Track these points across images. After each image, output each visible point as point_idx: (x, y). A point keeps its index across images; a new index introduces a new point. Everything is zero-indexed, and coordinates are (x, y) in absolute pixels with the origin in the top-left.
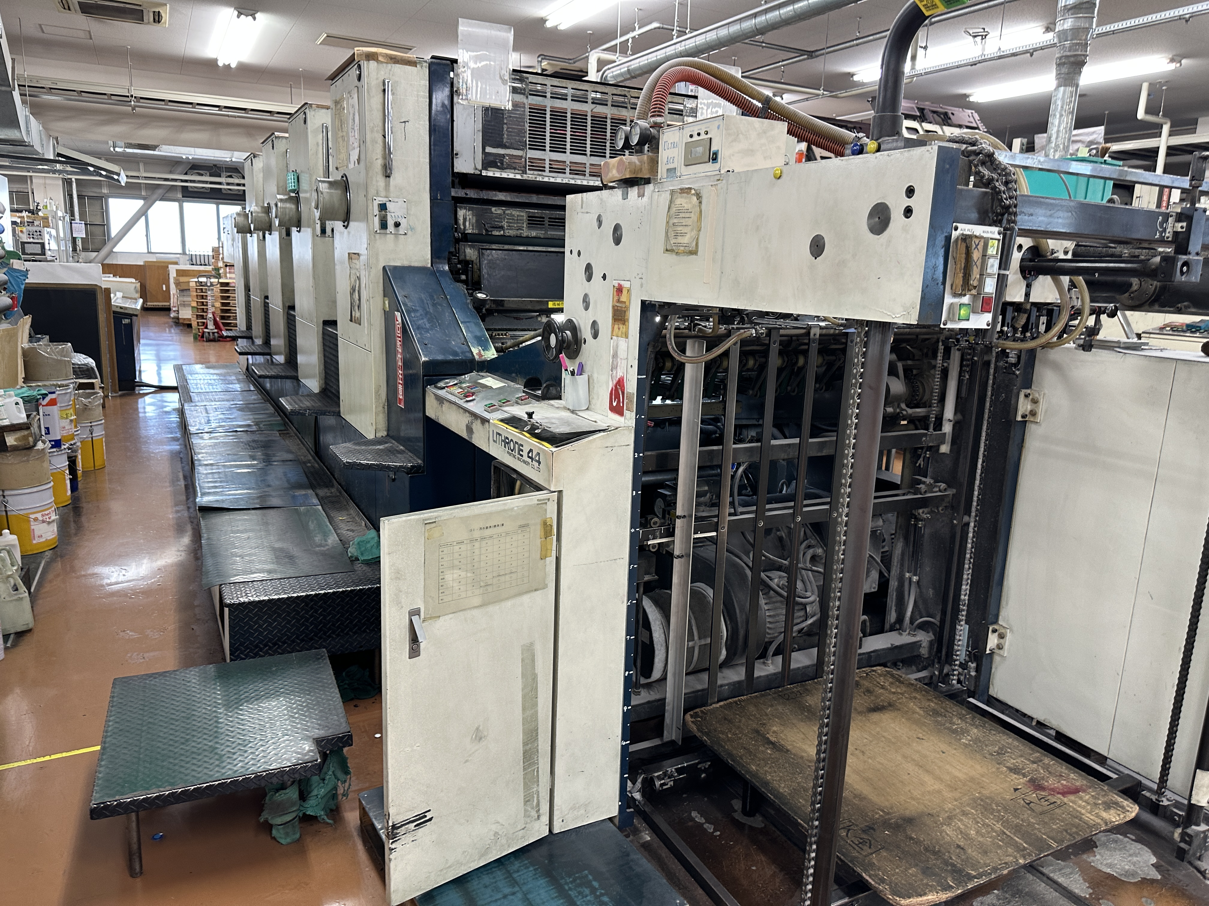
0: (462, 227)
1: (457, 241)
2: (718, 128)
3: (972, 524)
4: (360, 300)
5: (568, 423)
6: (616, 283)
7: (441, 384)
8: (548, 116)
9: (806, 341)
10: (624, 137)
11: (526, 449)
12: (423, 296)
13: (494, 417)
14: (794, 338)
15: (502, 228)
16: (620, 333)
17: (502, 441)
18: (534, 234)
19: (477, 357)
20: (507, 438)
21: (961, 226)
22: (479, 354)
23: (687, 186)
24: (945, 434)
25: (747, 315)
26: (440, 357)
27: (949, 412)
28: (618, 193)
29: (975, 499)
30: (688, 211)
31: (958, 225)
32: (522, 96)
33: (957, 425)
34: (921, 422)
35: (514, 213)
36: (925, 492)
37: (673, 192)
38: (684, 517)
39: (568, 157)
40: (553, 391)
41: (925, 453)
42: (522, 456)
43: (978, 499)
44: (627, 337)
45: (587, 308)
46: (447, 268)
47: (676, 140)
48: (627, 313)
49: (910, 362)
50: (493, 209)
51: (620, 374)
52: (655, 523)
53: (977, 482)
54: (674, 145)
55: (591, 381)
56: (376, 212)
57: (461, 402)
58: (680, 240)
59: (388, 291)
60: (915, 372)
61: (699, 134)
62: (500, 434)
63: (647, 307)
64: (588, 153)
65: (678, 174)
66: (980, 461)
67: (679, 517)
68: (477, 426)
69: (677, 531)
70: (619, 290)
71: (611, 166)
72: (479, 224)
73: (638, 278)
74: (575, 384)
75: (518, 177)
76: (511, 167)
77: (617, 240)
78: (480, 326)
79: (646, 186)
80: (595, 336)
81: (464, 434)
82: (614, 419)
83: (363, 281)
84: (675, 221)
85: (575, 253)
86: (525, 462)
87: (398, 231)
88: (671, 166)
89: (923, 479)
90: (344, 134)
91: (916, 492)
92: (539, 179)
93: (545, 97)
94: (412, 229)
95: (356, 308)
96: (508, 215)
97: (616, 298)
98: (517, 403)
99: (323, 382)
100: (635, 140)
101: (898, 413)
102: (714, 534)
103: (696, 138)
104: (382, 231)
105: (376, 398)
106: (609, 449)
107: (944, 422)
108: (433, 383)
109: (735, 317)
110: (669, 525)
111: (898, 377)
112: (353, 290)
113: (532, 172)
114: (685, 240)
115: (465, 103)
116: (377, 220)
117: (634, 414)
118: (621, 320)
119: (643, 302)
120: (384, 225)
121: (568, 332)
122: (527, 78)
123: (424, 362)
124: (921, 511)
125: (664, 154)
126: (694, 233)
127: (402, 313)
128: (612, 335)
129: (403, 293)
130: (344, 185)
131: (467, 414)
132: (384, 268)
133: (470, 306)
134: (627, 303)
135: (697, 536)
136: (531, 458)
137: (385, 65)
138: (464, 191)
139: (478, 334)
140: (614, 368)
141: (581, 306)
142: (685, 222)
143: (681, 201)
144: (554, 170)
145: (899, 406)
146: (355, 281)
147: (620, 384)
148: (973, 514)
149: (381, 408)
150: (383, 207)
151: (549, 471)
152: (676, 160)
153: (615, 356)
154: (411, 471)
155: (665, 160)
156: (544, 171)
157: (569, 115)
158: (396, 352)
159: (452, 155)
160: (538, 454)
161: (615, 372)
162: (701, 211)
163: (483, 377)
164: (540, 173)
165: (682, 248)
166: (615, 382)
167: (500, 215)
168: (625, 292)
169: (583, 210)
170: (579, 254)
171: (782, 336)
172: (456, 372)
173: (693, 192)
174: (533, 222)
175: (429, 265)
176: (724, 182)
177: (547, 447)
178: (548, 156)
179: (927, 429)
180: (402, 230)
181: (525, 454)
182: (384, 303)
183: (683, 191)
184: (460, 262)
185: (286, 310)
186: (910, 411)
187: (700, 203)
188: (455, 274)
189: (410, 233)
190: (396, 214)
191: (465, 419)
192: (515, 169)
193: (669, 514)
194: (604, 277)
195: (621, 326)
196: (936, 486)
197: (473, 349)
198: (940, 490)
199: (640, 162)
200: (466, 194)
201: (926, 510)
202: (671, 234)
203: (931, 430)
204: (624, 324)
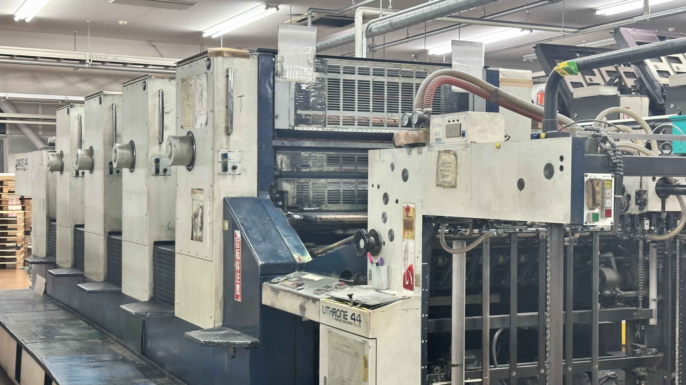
0: (280, 167)
1: (276, 177)
2: (465, 118)
3: (677, 378)
4: (202, 223)
5: (377, 298)
6: (405, 205)
7: (273, 281)
8: (341, 86)
9: (537, 241)
10: (407, 118)
11: (349, 314)
12: (254, 218)
13: (322, 297)
14: (529, 239)
15: (308, 166)
16: (409, 237)
17: (331, 311)
18: (332, 169)
19: (298, 261)
20: (335, 309)
21: (589, 174)
22: (300, 260)
23: (449, 149)
24: (652, 310)
25: (490, 223)
26: (272, 261)
27: (653, 294)
28: (404, 150)
29: (677, 357)
30: (449, 163)
31: (587, 174)
32: (323, 73)
33: (660, 303)
34: (633, 301)
35: (317, 155)
36: (640, 354)
37: (439, 152)
38: (457, 365)
39: (356, 114)
40: (361, 279)
41: (641, 326)
42: (346, 319)
43: (680, 358)
44: (414, 238)
45: (385, 221)
46: (268, 197)
47: (440, 123)
48: (413, 224)
49: (621, 258)
50: (302, 153)
51: (409, 263)
52: (437, 370)
53: (677, 345)
54: (439, 125)
55: (389, 270)
56: (220, 160)
57: (295, 290)
58: (446, 179)
59: (226, 216)
60: (626, 265)
61: (453, 121)
62: (328, 307)
63: (426, 219)
64: (371, 110)
65: (443, 142)
66: (677, 329)
67: (454, 366)
68: (309, 305)
69: (453, 376)
70: (408, 209)
71: (400, 136)
72: (292, 164)
73: (420, 201)
74: (379, 271)
75: (320, 129)
76: (314, 123)
77: (405, 178)
78: (297, 239)
79: (423, 147)
80: (392, 239)
81: (298, 312)
82: (408, 293)
83: (207, 210)
84: (442, 168)
85: (376, 186)
86: (349, 323)
87: (235, 172)
88: (438, 137)
89: (639, 345)
90: (191, 103)
91: (634, 354)
92: (336, 130)
93: (339, 73)
94: (244, 170)
95: (198, 229)
96: (313, 157)
97: (405, 214)
98: (336, 288)
99: (151, 292)
100: (415, 121)
101: (615, 295)
102: (480, 380)
103: (452, 123)
104: (224, 173)
105: (215, 297)
106: (406, 311)
107: (650, 302)
108: (269, 280)
109: (483, 224)
110: (447, 372)
111: (611, 267)
112: (196, 215)
113: (330, 126)
114: (448, 179)
115: (281, 80)
116: (220, 165)
117: (421, 288)
118: (409, 228)
119: (424, 217)
120: (225, 169)
121: (372, 238)
122: (326, 61)
123: (262, 265)
124: (638, 369)
125: (433, 130)
126: (454, 176)
127: (241, 231)
128: (404, 238)
129: (241, 217)
130: (190, 139)
131: (301, 298)
132: (224, 199)
133: (288, 224)
134: (413, 218)
135: (467, 381)
136: (354, 319)
137: (228, 59)
138: (282, 141)
139: (297, 244)
140: (405, 259)
141: (381, 220)
142: (448, 169)
143: (445, 157)
144: (347, 123)
145: (614, 290)
146: (198, 209)
147: (410, 269)
148: (677, 369)
149: (219, 304)
150: (225, 156)
151: (367, 325)
152: (441, 134)
153: (406, 251)
154: (252, 347)
155: (434, 134)
156: (339, 124)
157: (356, 84)
158: (234, 260)
159: (273, 117)
160: (359, 315)
161: (406, 262)
162: (457, 163)
163: (304, 274)
164: (336, 126)
165: (447, 184)
166: (406, 269)
167: (307, 157)
168: (411, 210)
169: (381, 160)
170: (379, 187)
171: (519, 238)
172: (283, 272)
173: (452, 153)
174: (331, 160)
175: (256, 196)
176: (469, 148)
177: (366, 310)
178: (342, 114)
179: (638, 306)
180: (237, 171)
181: (349, 317)
182: (224, 225)
183: (445, 151)
184: (278, 193)
185: (107, 236)
186: (623, 293)
187: (456, 159)
188: (274, 200)
189: (243, 173)
190: (234, 161)
191: (299, 301)
192: (318, 124)
193: (446, 364)
194: (397, 201)
195: (410, 232)
196: (649, 351)
197: (294, 255)
198: (651, 353)
199: (418, 133)
200: (283, 144)
201: (643, 369)
202: (440, 176)
203: (641, 307)
204: (411, 231)
